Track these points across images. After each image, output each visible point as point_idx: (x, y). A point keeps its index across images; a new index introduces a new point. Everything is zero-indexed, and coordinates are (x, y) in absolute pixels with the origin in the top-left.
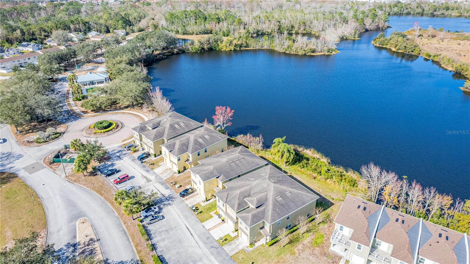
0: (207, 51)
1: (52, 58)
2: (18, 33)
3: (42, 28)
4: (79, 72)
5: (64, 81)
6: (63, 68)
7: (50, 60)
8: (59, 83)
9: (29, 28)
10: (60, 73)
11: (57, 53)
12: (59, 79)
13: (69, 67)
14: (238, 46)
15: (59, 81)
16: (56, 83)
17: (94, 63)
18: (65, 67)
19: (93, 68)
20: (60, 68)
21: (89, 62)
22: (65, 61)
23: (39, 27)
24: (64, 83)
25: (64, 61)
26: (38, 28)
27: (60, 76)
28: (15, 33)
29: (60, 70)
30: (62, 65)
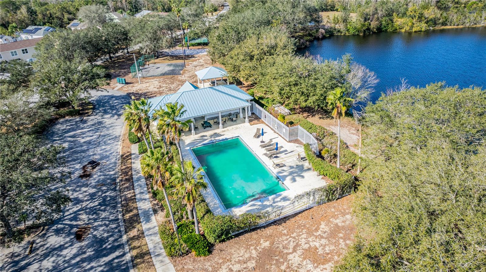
0: (374, 33)
1: (73, 45)
2: (23, 12)
3: (65, 8)
4: (142, 82)
5: (105, 112)
6: (101, 72)
7: (68, 50)
8: (92, 119)
9: (46, 8)
10: (93, 88)
11: (87, 34)
12: (89, 103)
13: (114, 68)
14: (430, 23)
15: (90, 111)
16: (82, 121)
17: (168, 57)
18: (106, 67)
19: (171, 68)
20: (94, 70)
21: (157, 55)
22: (105, 53)
23: (60, 7)
24: (108, 120)
25: (102, 54)
26: (58, 8)
27: (95, 95)
28: (18, 12)
29: (94, 77)
30: (99, 63)
